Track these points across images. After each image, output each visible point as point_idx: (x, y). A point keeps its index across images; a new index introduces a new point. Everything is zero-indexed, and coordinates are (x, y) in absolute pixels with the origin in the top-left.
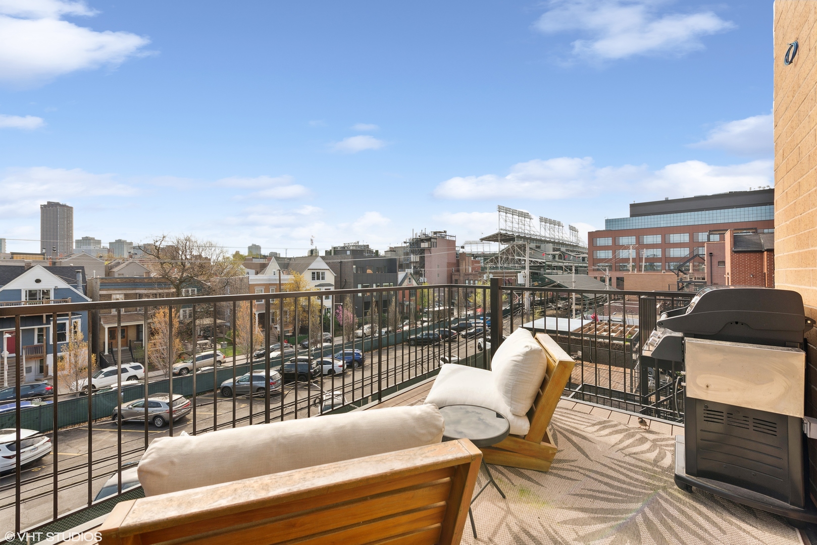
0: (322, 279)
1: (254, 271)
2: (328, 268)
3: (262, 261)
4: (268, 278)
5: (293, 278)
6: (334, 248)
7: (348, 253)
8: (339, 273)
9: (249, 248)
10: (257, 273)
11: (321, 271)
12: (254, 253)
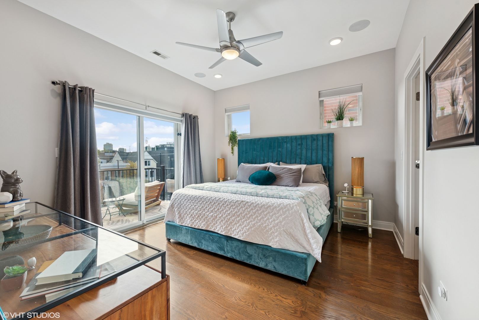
0: (148, 165)
1: (106, 161)
2: (152, 158)
3: (111, 154)
4: (113, 165)
5: (130, 165)
6: (157, 146)
7: (166, 149)
8: (160, 161)
9: (105, 145)
10: (108, 162)
11: (147, 160)
12: (107, 149)
